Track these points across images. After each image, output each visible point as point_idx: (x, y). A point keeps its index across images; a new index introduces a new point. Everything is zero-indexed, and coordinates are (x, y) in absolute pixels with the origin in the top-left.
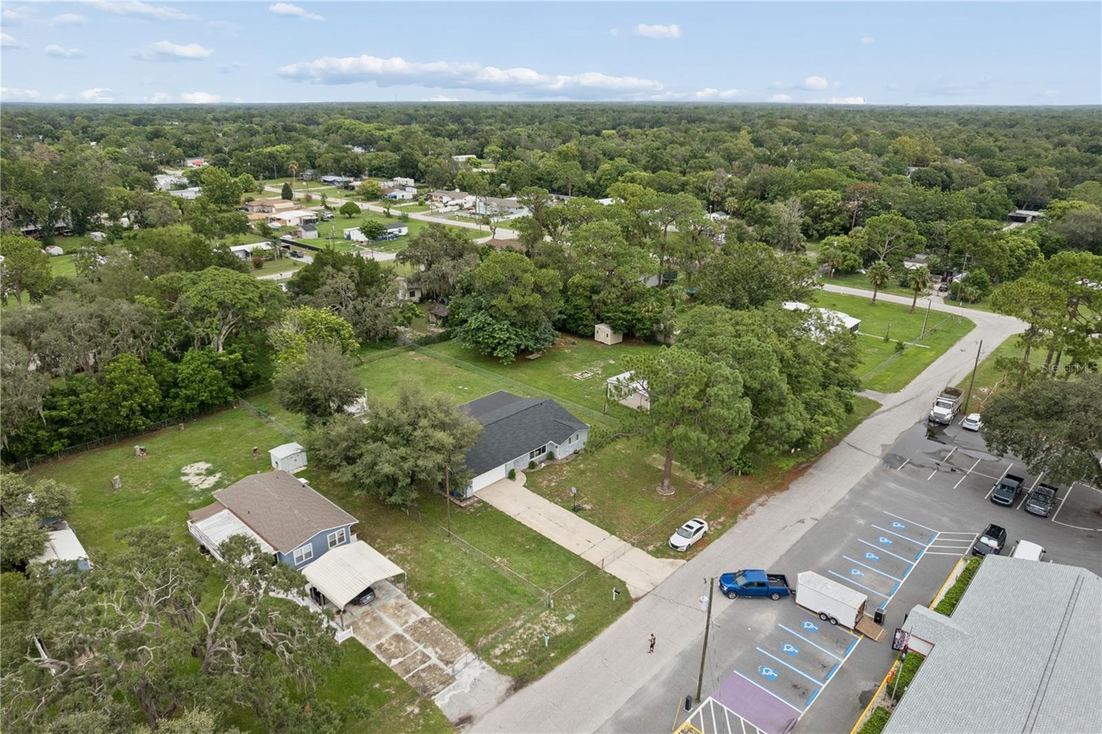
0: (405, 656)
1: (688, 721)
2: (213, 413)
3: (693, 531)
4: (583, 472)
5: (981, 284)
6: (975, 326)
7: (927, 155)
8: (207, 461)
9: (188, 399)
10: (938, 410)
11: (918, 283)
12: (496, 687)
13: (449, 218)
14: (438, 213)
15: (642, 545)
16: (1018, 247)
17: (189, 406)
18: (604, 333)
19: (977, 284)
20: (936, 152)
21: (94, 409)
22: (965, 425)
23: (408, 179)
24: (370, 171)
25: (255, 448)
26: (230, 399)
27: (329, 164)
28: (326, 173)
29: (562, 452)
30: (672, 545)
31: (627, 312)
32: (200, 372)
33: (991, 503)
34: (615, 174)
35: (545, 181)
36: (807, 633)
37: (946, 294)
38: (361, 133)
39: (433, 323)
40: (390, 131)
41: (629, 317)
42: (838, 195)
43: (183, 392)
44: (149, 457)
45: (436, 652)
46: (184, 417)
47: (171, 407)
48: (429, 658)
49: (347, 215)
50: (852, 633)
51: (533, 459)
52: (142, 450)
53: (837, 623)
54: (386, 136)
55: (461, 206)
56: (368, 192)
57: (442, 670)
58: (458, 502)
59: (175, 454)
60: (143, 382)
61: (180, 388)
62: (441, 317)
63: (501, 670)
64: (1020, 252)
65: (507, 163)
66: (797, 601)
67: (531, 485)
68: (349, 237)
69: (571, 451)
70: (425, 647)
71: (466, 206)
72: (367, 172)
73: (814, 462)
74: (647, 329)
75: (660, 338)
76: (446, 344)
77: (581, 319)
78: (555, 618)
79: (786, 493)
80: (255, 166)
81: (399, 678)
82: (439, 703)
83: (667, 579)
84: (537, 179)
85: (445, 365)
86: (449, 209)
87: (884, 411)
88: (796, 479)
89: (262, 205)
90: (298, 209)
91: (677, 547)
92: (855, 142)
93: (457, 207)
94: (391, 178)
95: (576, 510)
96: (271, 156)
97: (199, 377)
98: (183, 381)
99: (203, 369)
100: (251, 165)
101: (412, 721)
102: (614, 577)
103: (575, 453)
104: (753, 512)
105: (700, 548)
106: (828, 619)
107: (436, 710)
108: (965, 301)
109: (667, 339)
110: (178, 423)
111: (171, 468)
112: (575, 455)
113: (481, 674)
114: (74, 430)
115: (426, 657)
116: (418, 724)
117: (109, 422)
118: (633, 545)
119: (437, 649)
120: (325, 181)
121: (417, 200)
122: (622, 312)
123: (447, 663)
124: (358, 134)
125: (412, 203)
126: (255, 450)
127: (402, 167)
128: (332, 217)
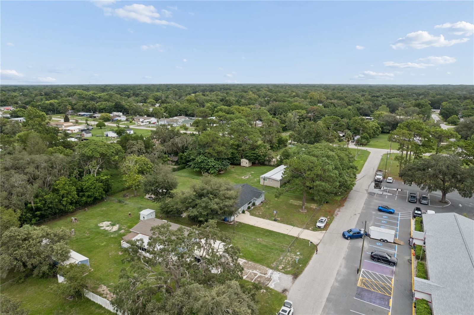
0: (247, 275)
1: (360, 277)
2: (96, 203)
3: (324, 221)
4: (269, 208)
5: (367, 139)
6: (370, 152)
7: (322, 99)
8: (108, 221)
9: (89, 197)
10: (378, 177)
11: (349, 139)
12: (288, 279)
13: (147, 127)
14: (140, 125)
15: (307, 228)
16: (373, 126)
17: (89, 200)
18: (245, 162)
19: (366, 138)
20: (324, 98)
21: (51, 203)
22: (388, 181)
23: (120, 113)
24: (100, 110)
25: (130, 213)
26: (104, 196)
27: (81, 107)
28: (79, 111)
29: (258, 202)
30: (318, 227)
31: (254, 153)
32: (93, 184)
33: (409, 203)
34: (213, 108)
35: (183, 111)
36: (379, 246)
37: (354, 143)
38: (86, 95)
39: (170, 164)
40: (100, 95)
41: (255, 155)
42: (304, 111)
43: (87, 194)
44: (79, 222)
45: (258, 272)
46: (87, 205)
47: (81, 201)
48: (257, 274)
49: (99, 128)
50: (393, 244)
51: (249, 205)
52: (75, 219)
53: (387, 242)
54: (98, 97)
55: (150, 123)
56: (105, 118)
57: (265, 277)
58: (229, 223)
59: (90, 220)
60: (71, 189)
61: (84, 192)
62: (175, 161)
63: (286, 273)
64: (374, 128)
65: (165, 105)
66: (371, 237)
67: (252, 214)
68: (107, 136)
69: (260, 202)
70: (252, 270)
71: (152, 122)
72: (98, 111)
73: (347, 197)
74: (263, 159)
75: (266, 163)
76: (184, 170)
77: (235, 157)
78: (293, 255)
79: (344, 207)
80: (43, 109)
81: (250, 282)
82: (271, 287)
83: (323, 237)
84: (180, 111)
85: (187, 178)
86: (144, 124)
87: (359, 180)
88: (344, 202)
89: (57, 125)
90: (74, 126)
91: (320, 227)
92: (295, 95)
93: (148, 123)
94: (110, 112)
95: (275, 220)
96: (51, 104)
97: (93, 187)
98: (86, 189)
99: (94, 183)
100: (41, 108)
101: (265, 294)
102: (305, 239)
103: (262, 202)
104: (338, 214)
105: (327, 227)
106: (384, 241)
107: (271, 289)
108: (362, 145)
109: (270, 163)
110: (85, 208)
111: (93, 226)
112: (262, 203)
113: (280, 276)
114: (43, 212)
115: (255, 274)
116: (268, 295)
117: (57, 209)
118: (304, 229)
119: (258, 271)
120: (80, 115)
121: (128, 121)
122: (252, 153)
123: (265, 274)
124: (85, 96)
125: (126, 122)
126: (130, 214)
127: (115, 108)
128: (92, 128)
